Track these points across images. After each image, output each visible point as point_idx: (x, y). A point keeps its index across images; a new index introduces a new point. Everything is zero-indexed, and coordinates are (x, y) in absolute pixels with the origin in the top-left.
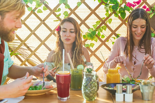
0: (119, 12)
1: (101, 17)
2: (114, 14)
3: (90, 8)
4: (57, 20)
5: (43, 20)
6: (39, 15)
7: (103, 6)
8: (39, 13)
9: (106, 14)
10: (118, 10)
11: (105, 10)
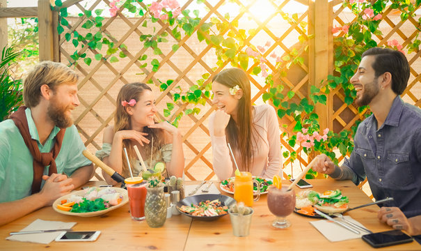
0: (239, 59)
1: (211, 66)
2: (230, 62)
3: (193, 54)
4: (142, 72)
5: (119, 72)
6: (114, 65)
7: (213, 50)
8: (113, 63)
9: (218, 63)
10: (237, 56)
11: (216, 57)
